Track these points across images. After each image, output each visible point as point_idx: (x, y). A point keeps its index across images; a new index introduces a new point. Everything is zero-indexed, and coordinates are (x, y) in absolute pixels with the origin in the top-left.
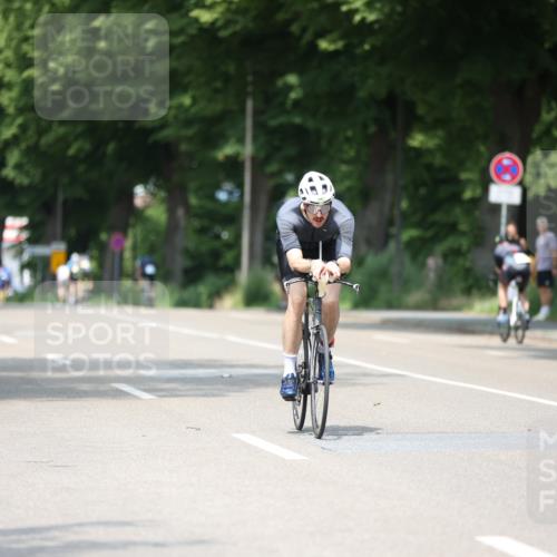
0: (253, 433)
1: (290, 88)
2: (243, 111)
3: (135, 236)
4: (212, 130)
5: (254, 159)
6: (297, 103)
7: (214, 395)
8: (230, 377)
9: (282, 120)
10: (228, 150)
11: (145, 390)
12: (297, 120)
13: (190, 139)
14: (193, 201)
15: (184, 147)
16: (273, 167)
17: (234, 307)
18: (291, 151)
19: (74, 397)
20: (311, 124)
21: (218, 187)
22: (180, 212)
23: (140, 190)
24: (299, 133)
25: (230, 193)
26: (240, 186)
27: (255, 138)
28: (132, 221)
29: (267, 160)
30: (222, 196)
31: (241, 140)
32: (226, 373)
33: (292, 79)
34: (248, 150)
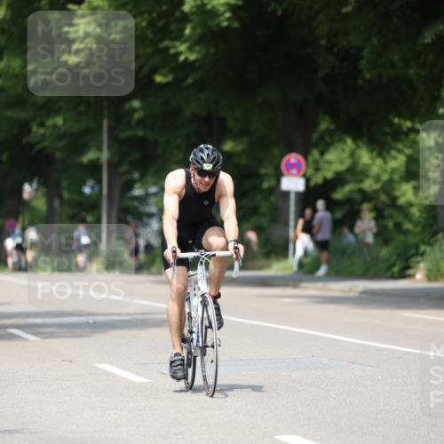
0: (111, 363)
1: (134, 110)
2: (100, 127)
3: (24, 222)
4: (78, 142)
5: (109, 162)
6: (140, 122)
7: (82, 336)
8: (95, 322)
9: (129, 133)
10: (90, 156)
11: (32, 334)
12: (140, 133)
13: (61, 149)
14: (66, 195)
15: (58, 155)
16: (124, 168)
18: (136, 155)
20: (150, 135)
21: (84, 183)
22: (56, 203)
23: (27, 187)
24: (142, 143)
25: (92, 188)
26: (100, 182)
27: (110, 148)
28: (21, 209)
29: (119, 163)
30: (87, 190)
31: (100, 149)
32: (91, 319)
33: (136, 104)
34: (105, 156)
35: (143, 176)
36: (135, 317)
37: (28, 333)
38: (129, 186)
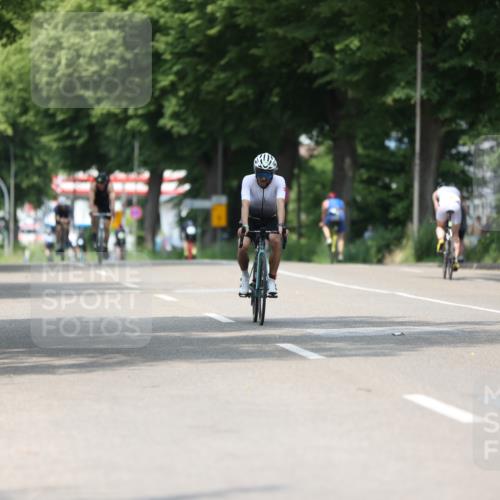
0: (427, 394)
1: (464, 29)
2: (413, 53)
3: (299, 186)
4: (380, 74)
5: (423, 102)
6: (468, 45)
7: (385, 355)
8: (403, 334)
9: (454, 62)
10: (399, 94)
11: (312, 350)
12: (470, 64)
13: (356, 85)
14: (360, 150)
15: (351, 94)
16: (447, 114)
17: (405, 262)
18: (465, 94)
19: (237, 358)
20: (483, 67)
21: (388, 136)
22: (348, 161)
23: (304, 139)
24: (472, 75)
25: (400, 140)
26: (411, 133)
27: (425, 83)
28: (296, 171)
29: (440, 105)
30: (392, 144)
31: (411, 84)
32: (398, 330)
33: (464, 20)
34: (418, 94)
35: (472, 125)
36: (460, 327)
37: (305, 349)
38: (452, 139)
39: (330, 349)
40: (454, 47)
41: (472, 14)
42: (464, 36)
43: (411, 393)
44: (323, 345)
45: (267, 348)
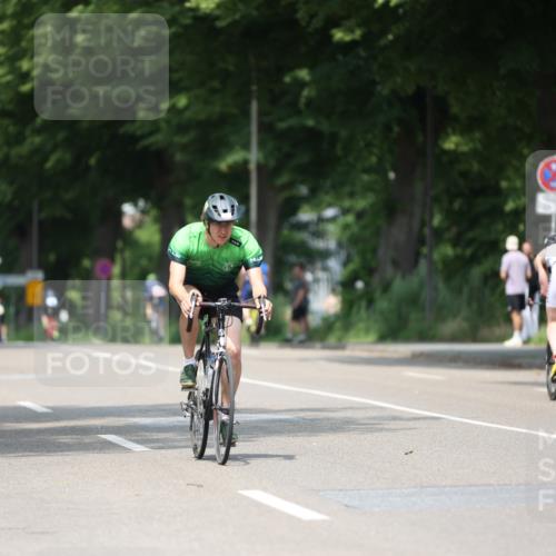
0: (265, 489)
1: (302, 84)
2: (246, 113)
3: (124, 260)
4: (211, 136)
5: (260, 168)
6: (309, 103)
8: (238, 423)
9: (293, 122)
10: (234, 157)
11: (138, 442)
12: (310, 123)
13: (184, 148)
15: (179, 157)
16: (284, 179)
18: (303, 158)
19: (55, 451)
20: (325, 127)
23: (128, 209)
24: (313, 135)
26: (246, 200)
27: (261, 144)
28: (120, 244)
29: (277, 171)
31: (246, 146)
33: (304, 74)
34: (254, 156)
35: (314, 191)
36: (302, 415)
37: (130, 440)
38: (291, 207)
39: (158, 441)
40: (294, 104)
41: (312, 68)
42: (305, 93)
43: (247, 488)
44: (149, 435)
45: (87, 439)
